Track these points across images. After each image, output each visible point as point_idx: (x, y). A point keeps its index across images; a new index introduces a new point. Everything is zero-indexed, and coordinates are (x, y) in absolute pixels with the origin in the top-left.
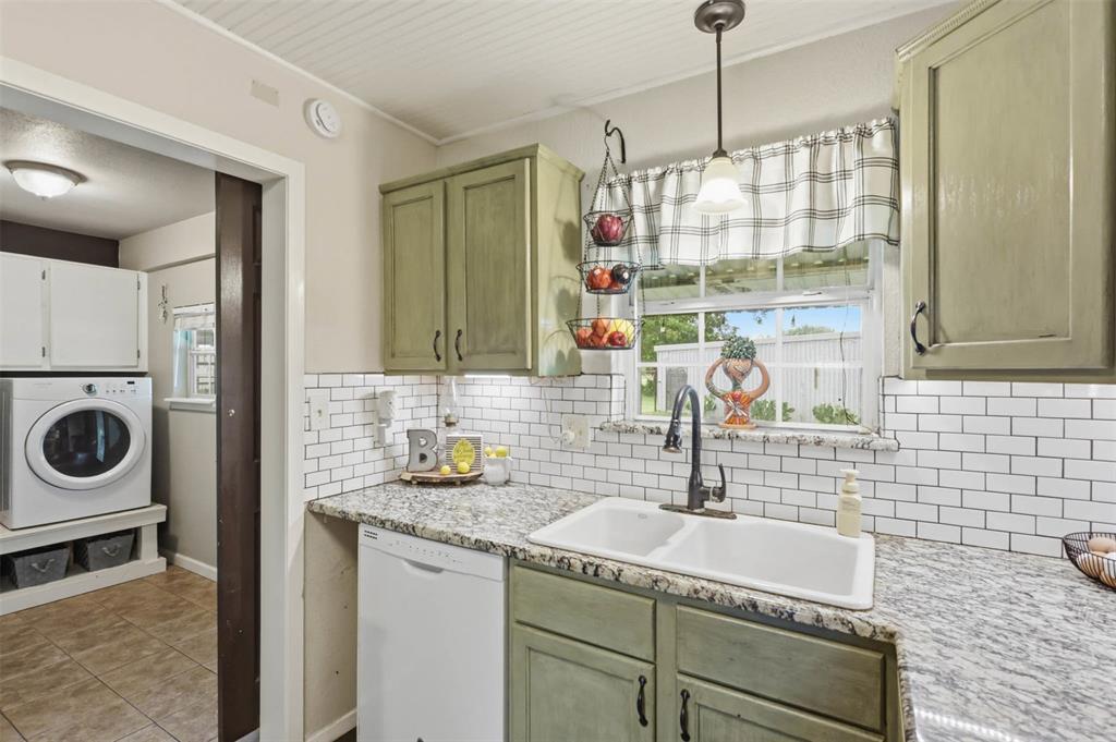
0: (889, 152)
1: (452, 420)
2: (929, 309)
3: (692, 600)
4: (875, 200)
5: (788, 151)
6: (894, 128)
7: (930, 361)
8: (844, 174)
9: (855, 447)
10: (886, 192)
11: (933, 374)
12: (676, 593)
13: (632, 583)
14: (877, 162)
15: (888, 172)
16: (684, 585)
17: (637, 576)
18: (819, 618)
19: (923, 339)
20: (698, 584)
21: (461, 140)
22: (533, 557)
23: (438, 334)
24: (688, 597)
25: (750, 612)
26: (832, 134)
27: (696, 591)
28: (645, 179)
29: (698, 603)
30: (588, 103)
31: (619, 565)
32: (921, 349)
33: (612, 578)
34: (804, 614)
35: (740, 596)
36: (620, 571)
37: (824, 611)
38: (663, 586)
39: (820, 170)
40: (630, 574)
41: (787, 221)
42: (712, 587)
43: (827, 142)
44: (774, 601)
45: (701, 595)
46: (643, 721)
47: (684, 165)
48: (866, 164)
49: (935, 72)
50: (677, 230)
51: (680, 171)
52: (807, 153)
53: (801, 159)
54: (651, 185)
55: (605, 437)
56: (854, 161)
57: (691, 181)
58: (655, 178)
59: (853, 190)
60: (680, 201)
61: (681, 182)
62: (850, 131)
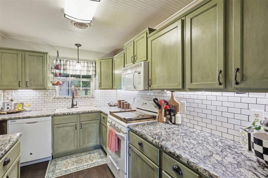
0: (95, 66)
1: (13, 100)
2: (100, 83)
4: (94, 71)
5: (84, 63)
6: (95, 63)
7: (101, 88)
8: (90, 67)
9: (91, 97)
10: (95, 70)
11: (101, 89)
12: (80, 113)
13: (75, 113)
14: (94, 67)
15: (95, 68)
19: (100, 86)
21: (14, 39)
23: (19, 82)
26: (89, 62)
27: (83, 112)
28: (63, 61)
30: (51, 44)
32: (100, 87)
33: (72, 114)
34: (93, 111)
35: (87, 111)
37: (95, 111)
39: (88, 66)
41: (84, 71)
43: (89, 63)
46: (76, 129)
47: (70, 60)
48: (92, 67)
49: (101, 62)
50: (69, 69)
51: (70, 61)
52: (86, 63)
53: (86, 64)
54: (64, 62)
55: (54, 100)
56: (91, 66)
57: (71, 63)
58: (65, 61)
59: (91, 69)
60: (70, 65)
61: (70, 63)
62: (91, 62)
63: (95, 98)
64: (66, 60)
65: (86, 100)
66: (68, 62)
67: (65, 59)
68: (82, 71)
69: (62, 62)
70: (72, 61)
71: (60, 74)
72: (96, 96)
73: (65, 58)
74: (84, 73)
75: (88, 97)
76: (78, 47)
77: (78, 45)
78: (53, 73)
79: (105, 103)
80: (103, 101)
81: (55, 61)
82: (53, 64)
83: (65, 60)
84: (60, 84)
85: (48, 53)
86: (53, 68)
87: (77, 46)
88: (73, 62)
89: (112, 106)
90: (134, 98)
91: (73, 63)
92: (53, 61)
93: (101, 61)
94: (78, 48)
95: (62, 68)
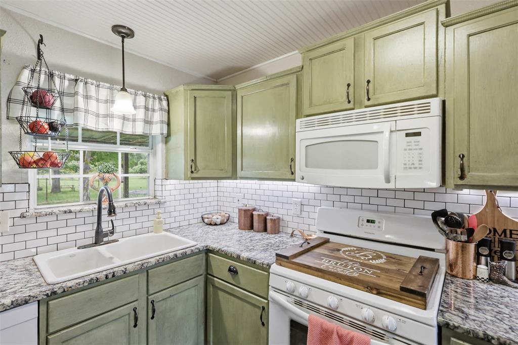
0: (167, 108)
2: (192, 161)
3: (158, 264)
4: (163, 122)
5: (136, 95)
6: (168, 100)
7: (194, 175)
8: (153, 110)
10: (166, 120)
11: (193, 179)
12: (151, 265)
13: (132, 270)
14: (164, 110)
15: (167, 114)
16: (153, 261)
17: (134, 267)
18: (192, 250)
20: (158, 258)
22: (71, 287)
24: (156, 264)
25: (176, 258)
26: (151, 95)
27: (158, 261)
29: (160, 264)
31: (124, 267)
32: (192, 172)
33: (122, 273)
36: (126, 269)
37: (192, 248)
38: (145, 265)
39: (147, 106)
40: (130, 268)
42: (163, 256)
43: (149, 97)
44: (181, 251)
45: (160, 261)
46: (135, 326)
47: (89, 80)
48: (161, 109)
49: (195, 98)
50: (87, 111)
51: (86, 83)
52: (143, 98)
53: (141, 100)
54: (66, 83)
55: (23, 221)
56: (157, 107)
57: (92, 90)
58: (70, 80)
59: (157, 116)
60: (87, 97)
61: (86, 88)
62: (156, 96)
63: (166, 205)
64: (73, 77)
65: (138, 213)
66: (81, 85)
67: (70, 74)
68: (128, 120)
69: (57, 80)
70: (94, 82)
71: (53, 127)
72: (167, 199)
73: (70, 71)
74: (134, 127)
75: (145, 204)
76: (123, 37)
77: (124, 32)
78: (20, 121)
79: (191, 217)
80: (187, 212)
81: (26, 73)
82: (17, 83)
83: (67, 76)
84: (54, 165)
85: (5, 32)
86: (16, 101)
87: (119, 33)
88: (98, 86)
89: (216, 225)
90: (301, 202)
91: (97, 92)
92: (19, 74)
93: (197, 93)
94: (123, 42)
95: (57, 104)
